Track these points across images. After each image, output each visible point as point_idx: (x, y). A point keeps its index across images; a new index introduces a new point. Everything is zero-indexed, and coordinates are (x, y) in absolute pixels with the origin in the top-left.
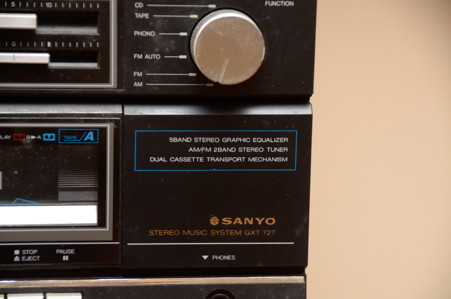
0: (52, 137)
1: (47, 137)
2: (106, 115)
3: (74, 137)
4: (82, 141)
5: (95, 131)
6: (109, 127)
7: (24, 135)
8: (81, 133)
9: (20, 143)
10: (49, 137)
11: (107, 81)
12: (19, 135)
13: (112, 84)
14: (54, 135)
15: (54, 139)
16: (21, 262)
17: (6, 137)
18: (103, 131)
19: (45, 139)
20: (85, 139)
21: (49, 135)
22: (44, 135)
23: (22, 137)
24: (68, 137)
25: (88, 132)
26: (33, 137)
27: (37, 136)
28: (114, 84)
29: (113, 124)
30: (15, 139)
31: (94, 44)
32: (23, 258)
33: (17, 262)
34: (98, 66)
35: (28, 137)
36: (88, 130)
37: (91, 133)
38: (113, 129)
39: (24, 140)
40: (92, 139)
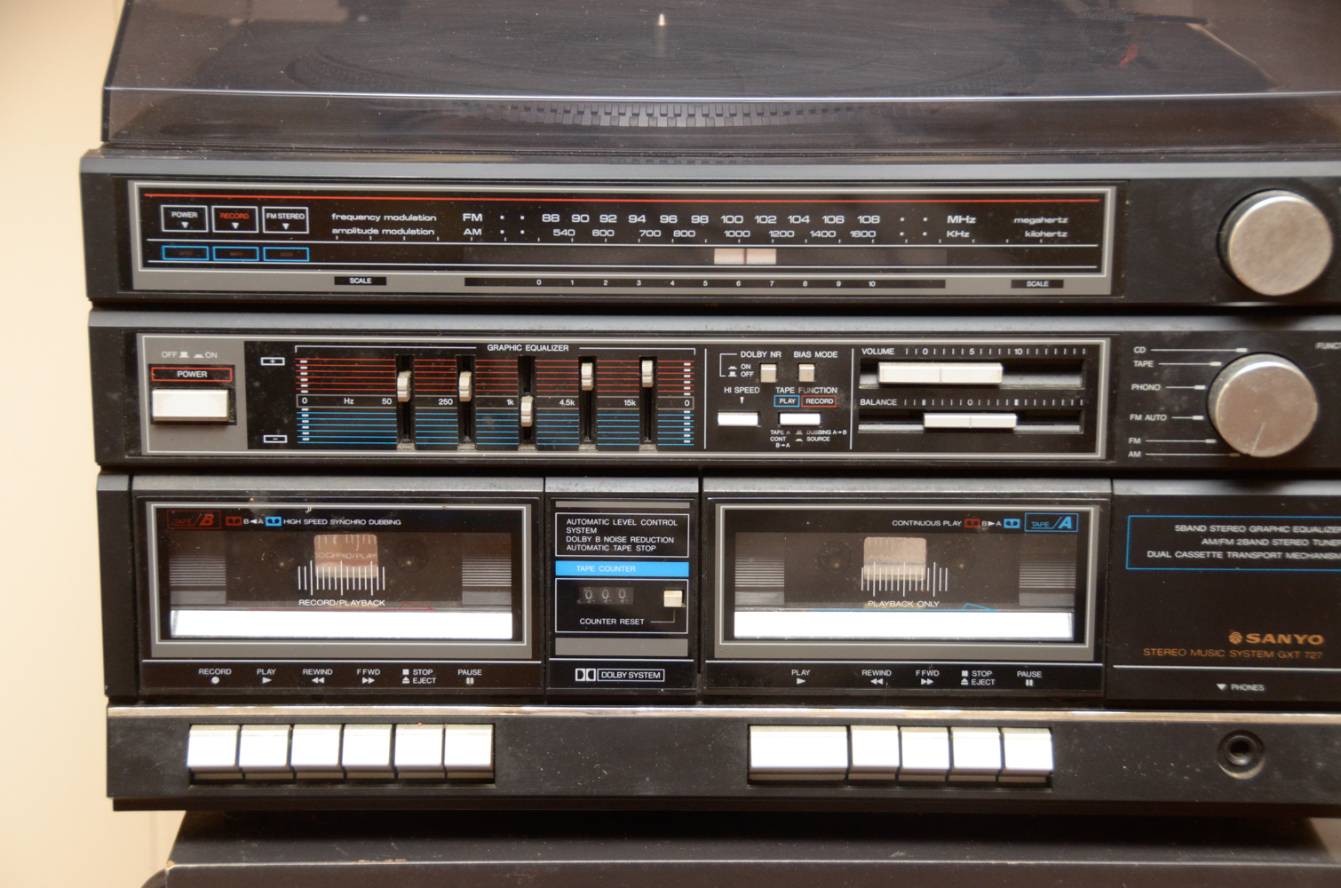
0: (1015, 523)
1: (1009, 523)
2: (1089, 495)
3: (1046, 524)
4: (1056, 528)
5: (1073, 516)
6: (1093, 511)
7: (978, 520)
8: (1053, 519)
9: (974, 531)
10: (1012, 524)
11: (1092, 449)
12: (973, 521)
13: (1099, 454)
14: (1018, 521)
15: (1018, 526)
16: (970, 686)
17: (955, 523)
18: (1085, 516)
19: (1006, 526)
20: (1060, 527)
21: (1012, 521)
22: (1006, 520)
23: (976, 523)
24: (1037, 524)
25: (1064, 517)
26: (990, 524)
27: (996, 522)
28: (1102, 455)
29: (1098, 507)
30: (966, 526)
31: (1077, 402)
32: (973, 681)
33: (964, 687)
34: (1081, 431)
35: (984, 523)
36: (1064, 515)
37: (1068, 519)
38: (1098, 514)
39: (979, 527)
40: (1069, 526)
